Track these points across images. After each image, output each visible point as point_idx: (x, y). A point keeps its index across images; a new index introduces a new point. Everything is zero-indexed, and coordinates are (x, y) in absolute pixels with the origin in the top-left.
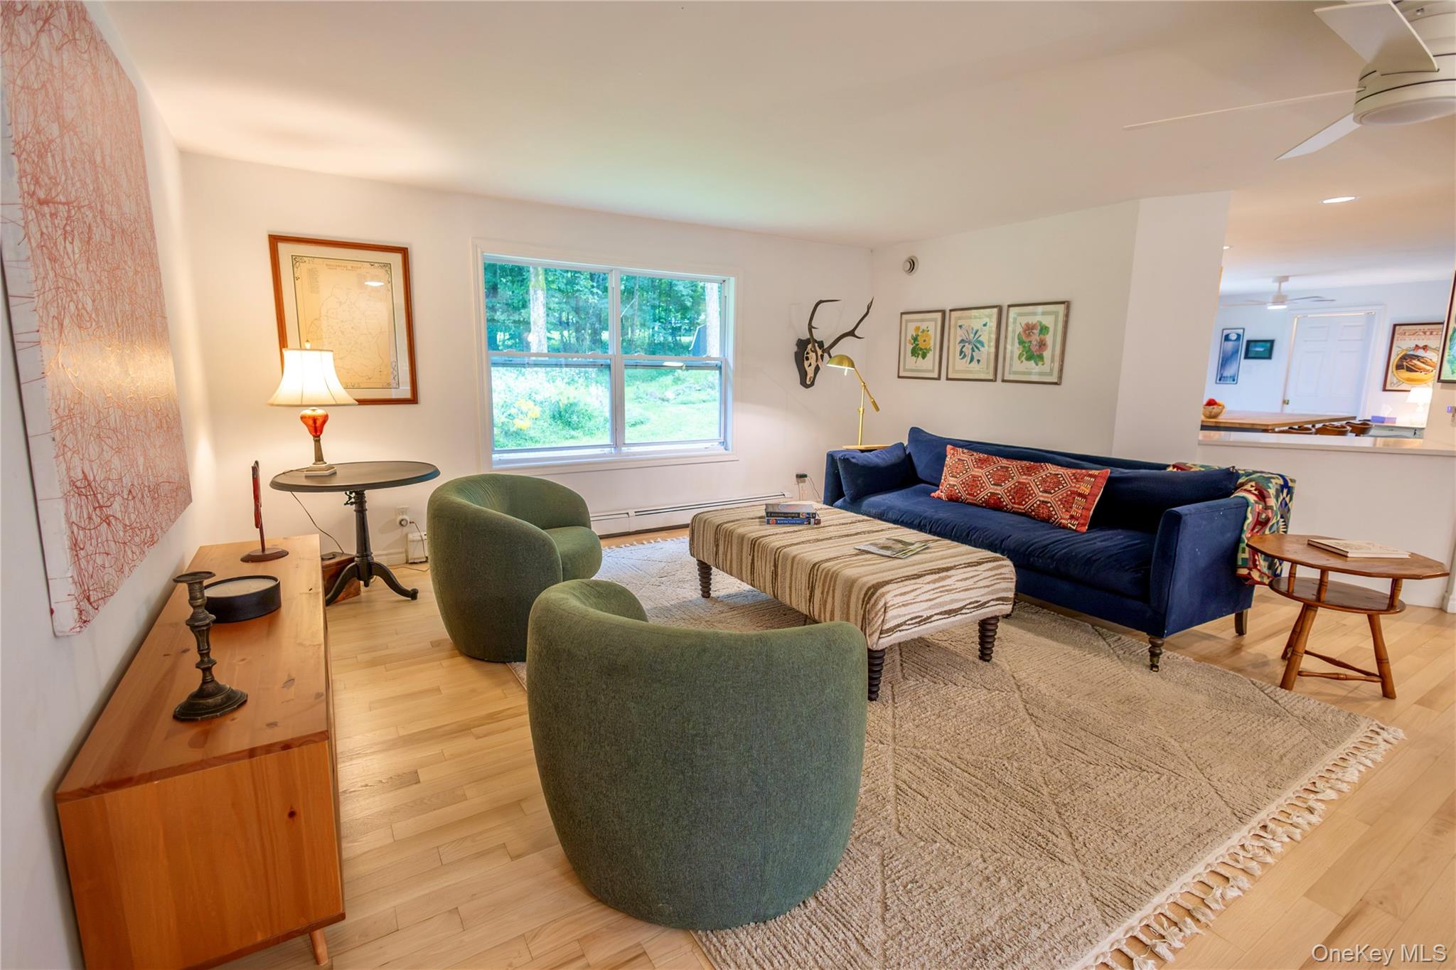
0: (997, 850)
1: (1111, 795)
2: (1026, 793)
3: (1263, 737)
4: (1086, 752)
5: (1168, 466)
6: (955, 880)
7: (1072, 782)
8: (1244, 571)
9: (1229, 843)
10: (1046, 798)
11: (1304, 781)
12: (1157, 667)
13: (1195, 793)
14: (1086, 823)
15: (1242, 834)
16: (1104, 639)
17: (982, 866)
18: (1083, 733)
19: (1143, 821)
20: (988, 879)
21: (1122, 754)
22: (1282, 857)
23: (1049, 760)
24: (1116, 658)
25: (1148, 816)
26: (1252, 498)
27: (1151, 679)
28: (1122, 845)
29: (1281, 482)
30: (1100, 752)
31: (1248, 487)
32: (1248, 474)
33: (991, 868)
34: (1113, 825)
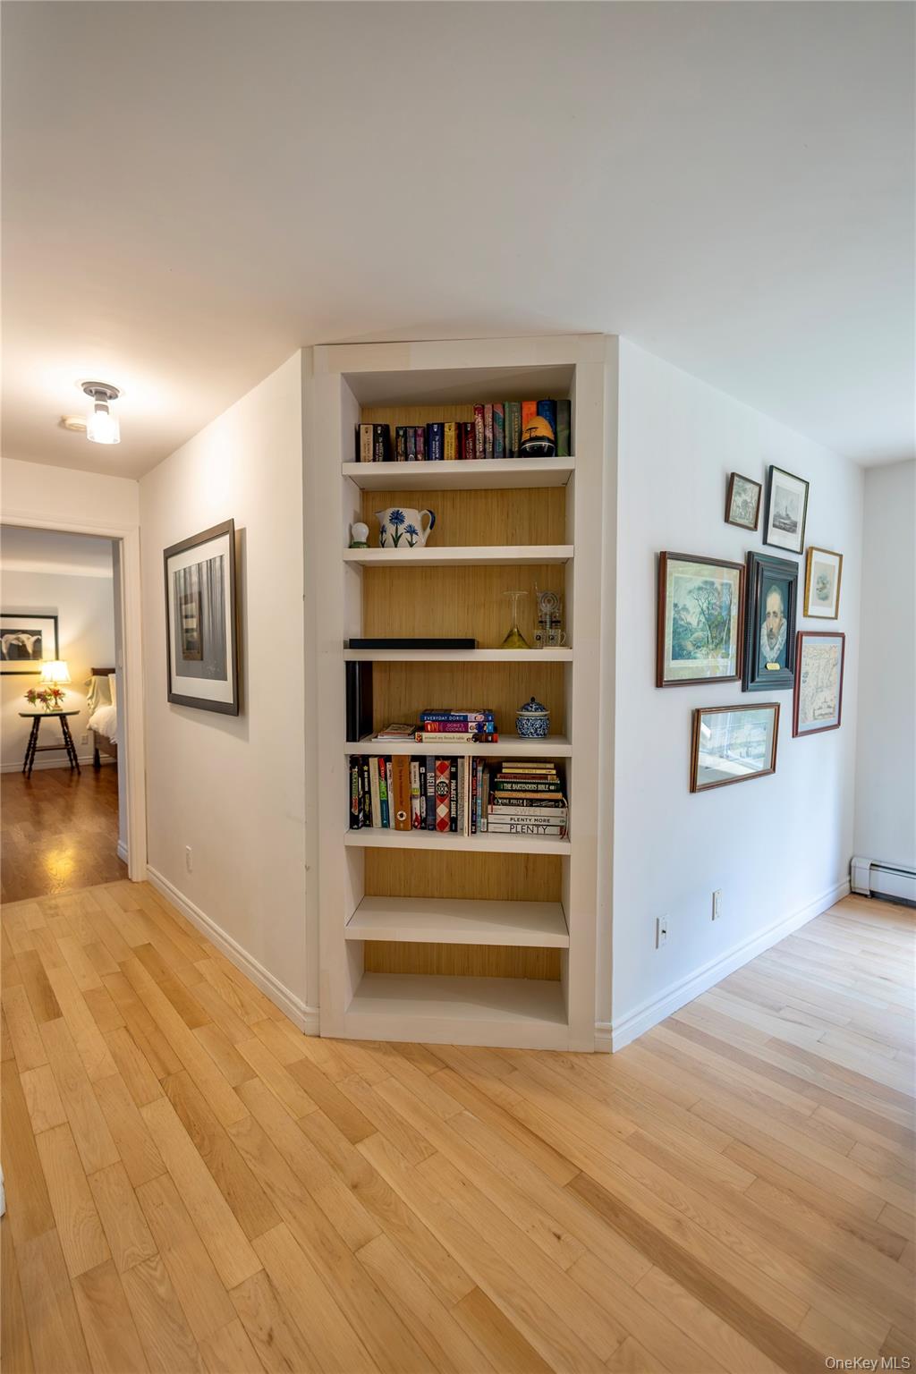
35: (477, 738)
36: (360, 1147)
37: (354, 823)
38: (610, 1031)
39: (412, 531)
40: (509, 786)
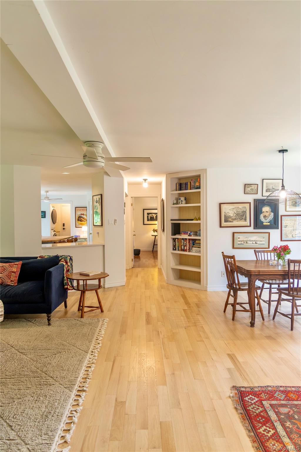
0: (35, 392)
1: (56, 362)
2: (34, 374)
3: (83, 332)
4: (44, 355)
5: (38, 257)
6: (27, 406)
7: (45, 364)
8: (66, 287)
9: (87, 359)
10: (40, 372)
11: (95, 338)
12: (50, 324)
13: (75, 352)
14: (54, 372)
15: (89, 356)
16: (31, 322)
17: (33, 398)
18: (40, 351)
19: (67, 364)
20: (37, 400)
21: (53, 351)
22: (98, 356)
23: (35, 362)
24: (37, 326)
25: (68, 363)
26: (64, 264)
27: (50, 328)
28: (65, 372)
29: (70, 258)
30: (48, 353)
31: (62, 260)
32: (61, 257)
33: (36, 397)
34: (61, 369)
35: (189, 236)
36: (162, 289)
37: (173, 250)
38: (207, 287)
39: (182, 201)
40: (196, 244)
